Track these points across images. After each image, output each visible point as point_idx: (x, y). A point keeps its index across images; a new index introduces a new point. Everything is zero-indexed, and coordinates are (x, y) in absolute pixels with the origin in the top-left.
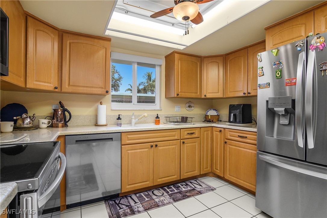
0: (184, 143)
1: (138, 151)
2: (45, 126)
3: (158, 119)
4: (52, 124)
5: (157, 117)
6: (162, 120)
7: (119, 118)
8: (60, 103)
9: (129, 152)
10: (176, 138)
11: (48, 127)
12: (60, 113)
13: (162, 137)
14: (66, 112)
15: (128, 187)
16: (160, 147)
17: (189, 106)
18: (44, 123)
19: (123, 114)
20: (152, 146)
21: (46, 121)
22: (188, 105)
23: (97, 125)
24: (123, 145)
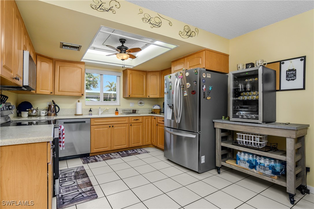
0: (131, 125)
1: (101, 129)
2: (44, 115)
3: (117, 111)
4: (48, 114)
5: (117, 110)
6: (120, 112)
7: (90, 111)
8: (53, 101)
9: (96, 129)
10: (126, 122)
11: (45, 115)
12: (53, 107)
13: (117, 121)
14: (56, 107)
15: (95, 150)
16: (115, 127)
17: (140, 103)
18: (44, 113)
19: (93, 108)
20: (110, 127)
21: (44, 112)
22: (139, 102)
23: (76, 115)
24: (92, 125)
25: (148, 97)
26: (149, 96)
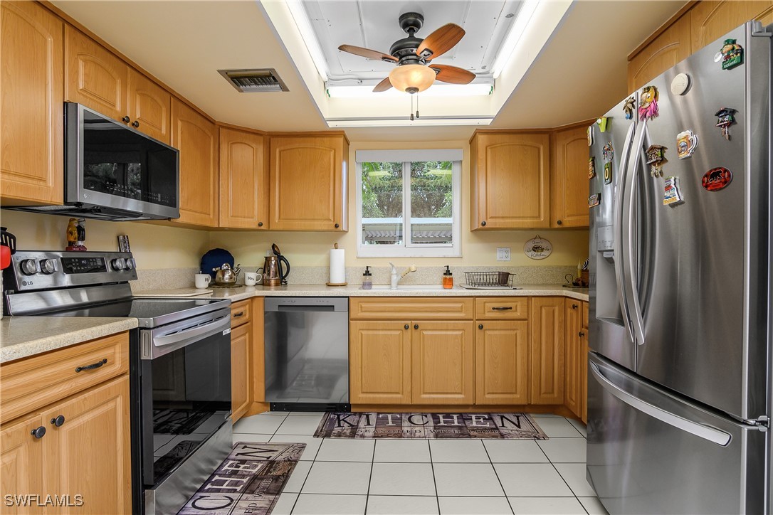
0: (481, 327)
1: (381, 333)
2: (254, 282)
3: (448, 277)
4: (263, 279)
5: (448, 273)
6: (458, 277)
7: (367, 273)
8: (274, 246)
9: (364, 332)
10: (463, 315)
11: (257, 284)
12: (273, 262)
13: (431, 312)
14: (282, 262)
16: (426, 330)
17: (535, 249)
18: (251, 279)
19: (374, 266)
20: (406, 327)
21: (253, 275)
22: (531, 245)
23: (329, 285)
24: (352, 319)
25: (557, 226)
26: (560, 223)
